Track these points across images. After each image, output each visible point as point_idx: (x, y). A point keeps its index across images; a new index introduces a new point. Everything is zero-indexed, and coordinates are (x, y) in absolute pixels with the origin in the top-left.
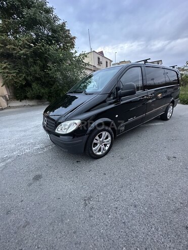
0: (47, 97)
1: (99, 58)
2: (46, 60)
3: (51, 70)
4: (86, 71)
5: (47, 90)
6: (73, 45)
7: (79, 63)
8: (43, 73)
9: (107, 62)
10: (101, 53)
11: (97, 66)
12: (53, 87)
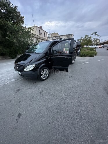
0: (9, 54)
1: (40, 31)
2: (6, 31)
3: (10, 37)
4: (33, 39)
5: (8, 50)
6: (23, 22)
7: (28, 34)
8: (4, 39)
9: (45, 33)
10: (41, 27)
11: (39, 35)
12: (12, 48)
